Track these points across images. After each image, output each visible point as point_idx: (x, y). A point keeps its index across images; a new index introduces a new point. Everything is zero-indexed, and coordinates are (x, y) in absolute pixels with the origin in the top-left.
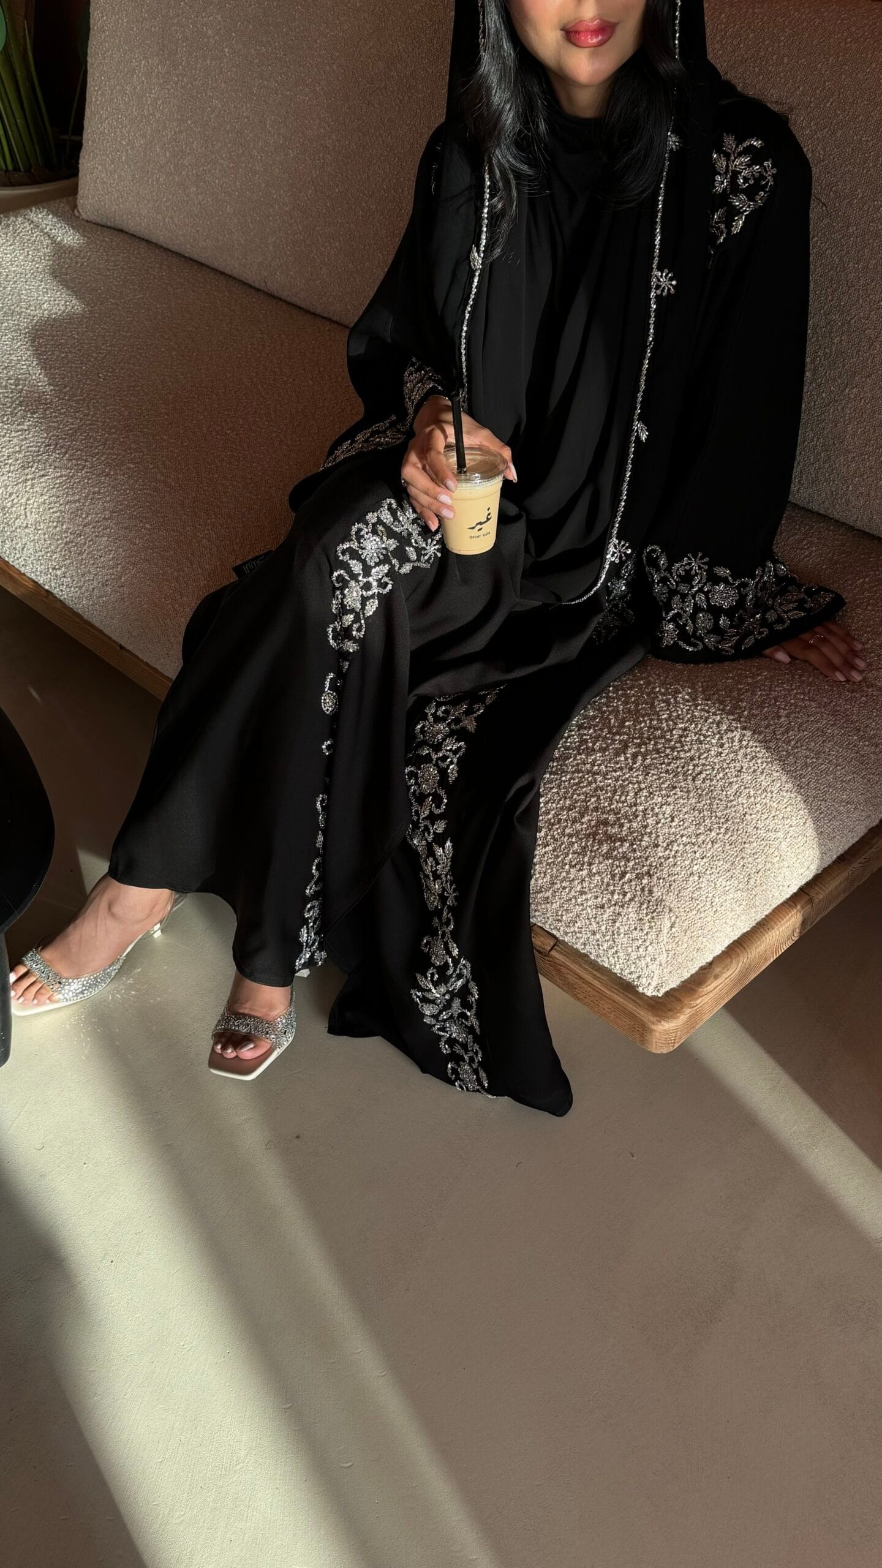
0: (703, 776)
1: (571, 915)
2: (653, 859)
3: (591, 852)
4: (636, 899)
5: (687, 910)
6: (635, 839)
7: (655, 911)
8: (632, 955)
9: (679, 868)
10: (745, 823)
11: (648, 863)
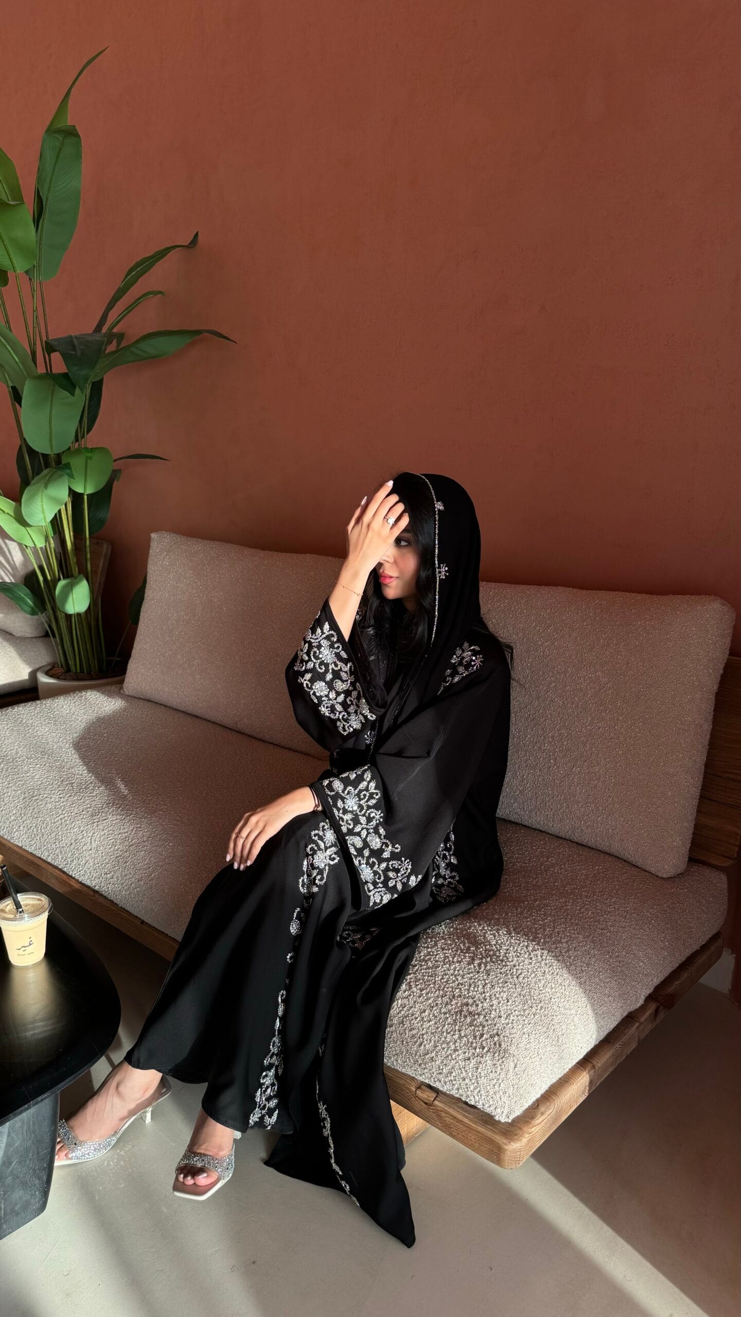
0: (523, 975)
1: (449, 1067)
2: (499, 1025)
3: (460, 1022)
4: (491, 1050)
5: (524, 1056)
6: (486, 1014)
7: (504, 1056)
8: (490, 1091)
9: (516, 1030)
10: (552, 1003)
11: (496, 1027)
